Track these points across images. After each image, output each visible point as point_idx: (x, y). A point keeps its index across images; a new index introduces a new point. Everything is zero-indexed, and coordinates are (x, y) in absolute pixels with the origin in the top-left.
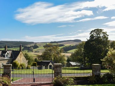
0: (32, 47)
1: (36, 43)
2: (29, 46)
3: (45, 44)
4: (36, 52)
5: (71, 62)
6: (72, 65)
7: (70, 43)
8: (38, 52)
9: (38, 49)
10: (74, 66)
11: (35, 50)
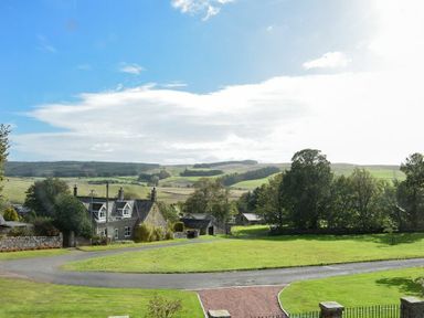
0: (158, 175)
1: (164, 167)
2: (149, 173)
3: (183, 170)
4: (164, 186)
5: (246, 215)
6: (247, 221)
7: (234, 168)
8: (170, 186)
9: (168, 179)
10: (253, 223)
11: (164, 181)
